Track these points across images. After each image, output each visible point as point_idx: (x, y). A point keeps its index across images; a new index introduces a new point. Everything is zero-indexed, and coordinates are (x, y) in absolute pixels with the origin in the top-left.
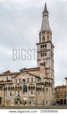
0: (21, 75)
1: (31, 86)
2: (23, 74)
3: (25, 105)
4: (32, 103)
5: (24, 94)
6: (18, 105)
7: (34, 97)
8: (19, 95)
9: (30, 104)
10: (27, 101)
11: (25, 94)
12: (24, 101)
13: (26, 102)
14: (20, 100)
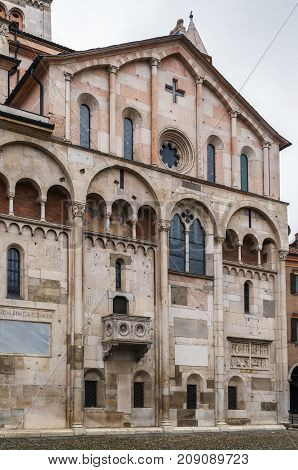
1: (242, 227)
3: (188, 419)
4: (254, 399)
5: (179, 298)
6: (114, 417)
9: (239, 414)
10: (208, 383)
12: (177, 378)
13: (192, 389)
14: (134, 365)
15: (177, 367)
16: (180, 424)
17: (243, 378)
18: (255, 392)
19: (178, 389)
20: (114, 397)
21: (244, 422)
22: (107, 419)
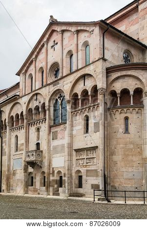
0: (44, 50)
2: (51, 43)
5: (55, 137)
7: (95, 148)
9: (79, 191)
13: (60, 178)
14: (41, 169)
15: (53, 168)
18: (88, 178)
21: (82, 195)
22: (34, 191)
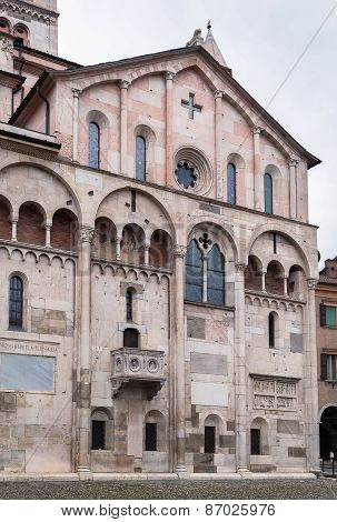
1: (266, 253)
5: (196, 330)
6: (123, 461)
7: (293, 381)
8: (131, 337)
10: (231, 426)
11: (210, 331)
12: (194, 418)
13: (210, 431)
14: (146, 403)
15: (194, 407)
16: (196, 470)
17: (268, 420)
18: (281, 435)
19: (195, 431)
20: (124, 439)
21: (268, 469)
22: (117, 463)
